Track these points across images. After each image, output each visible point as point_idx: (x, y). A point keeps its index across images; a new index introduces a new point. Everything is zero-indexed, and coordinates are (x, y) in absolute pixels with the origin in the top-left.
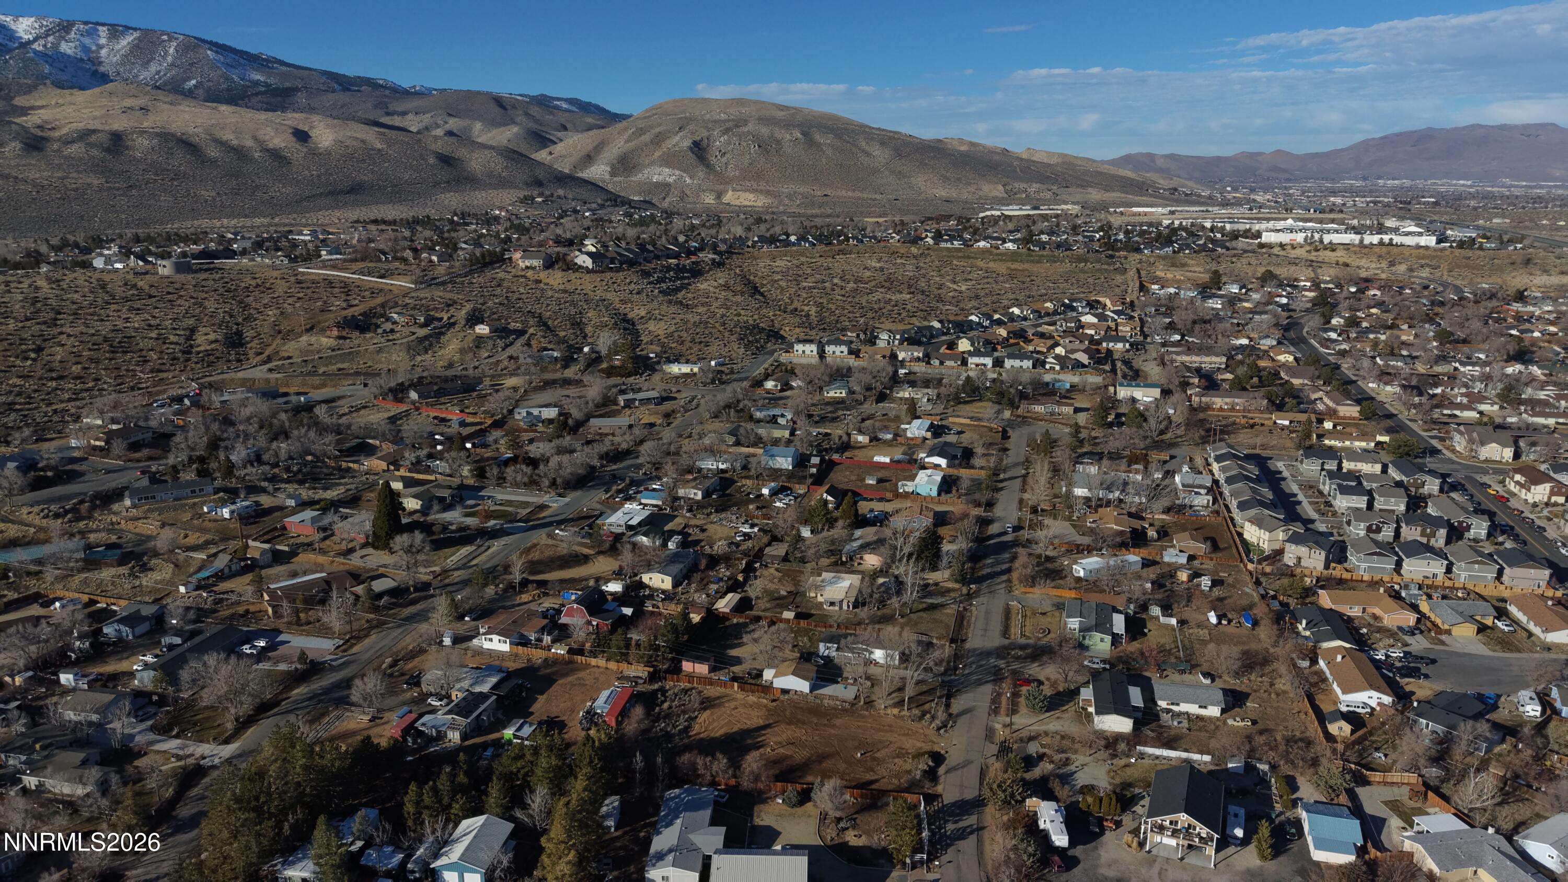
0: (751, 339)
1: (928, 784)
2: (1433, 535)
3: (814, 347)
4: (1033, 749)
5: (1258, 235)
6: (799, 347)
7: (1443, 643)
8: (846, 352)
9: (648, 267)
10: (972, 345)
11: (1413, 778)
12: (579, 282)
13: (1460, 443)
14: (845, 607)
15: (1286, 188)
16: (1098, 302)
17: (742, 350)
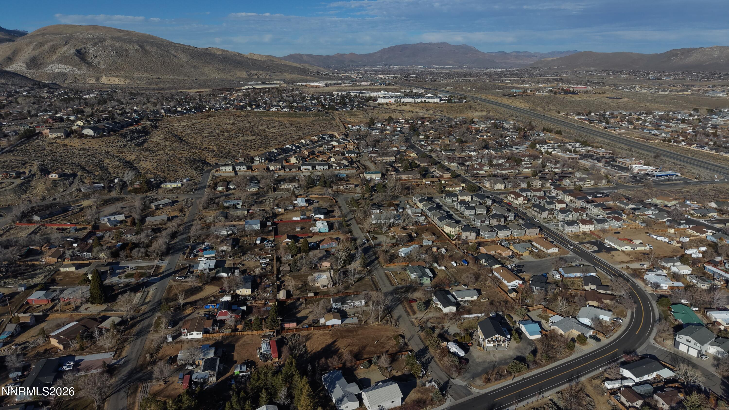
0: (196, 166)
1: (406, 347)
2: (500, 221)
3: (230, 168)
4: (430, 325)
5: (375, 99)
6: (223, 168)
7: (522, 259)
8: (246, 169)
9: (123, 131)
10: (297, 160)
11: (540, 306)
12: (90, 144)
13: (487, 184)
14: (329, 286)
15: (358, 70)
16: (332, 135)
17: (194, 172)
